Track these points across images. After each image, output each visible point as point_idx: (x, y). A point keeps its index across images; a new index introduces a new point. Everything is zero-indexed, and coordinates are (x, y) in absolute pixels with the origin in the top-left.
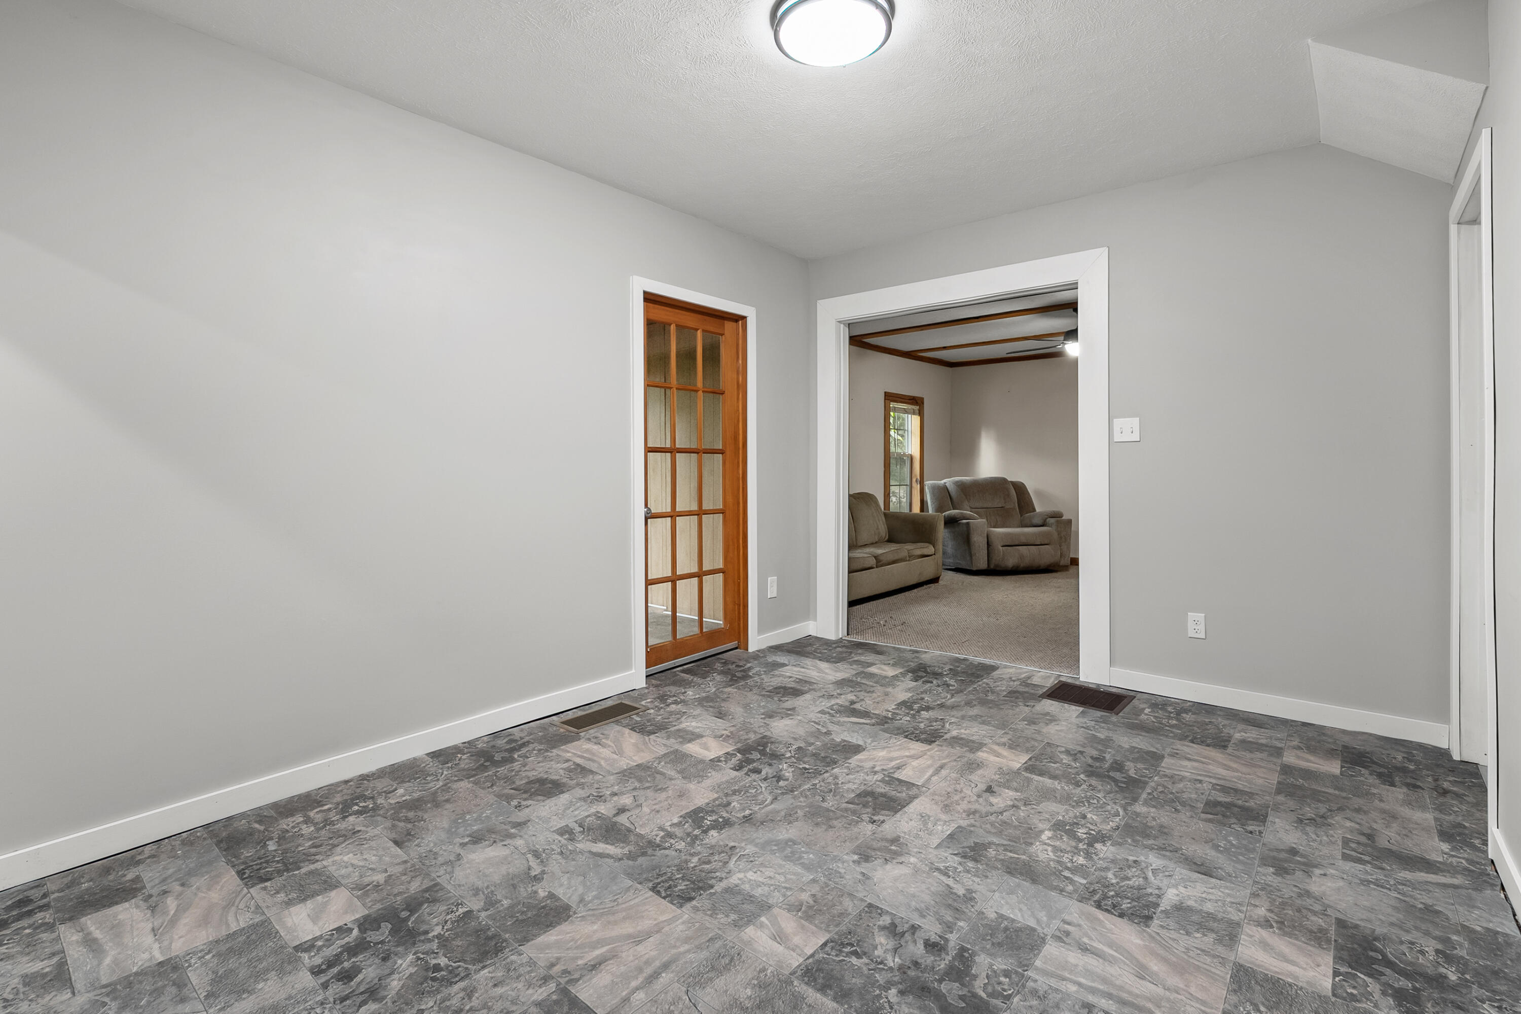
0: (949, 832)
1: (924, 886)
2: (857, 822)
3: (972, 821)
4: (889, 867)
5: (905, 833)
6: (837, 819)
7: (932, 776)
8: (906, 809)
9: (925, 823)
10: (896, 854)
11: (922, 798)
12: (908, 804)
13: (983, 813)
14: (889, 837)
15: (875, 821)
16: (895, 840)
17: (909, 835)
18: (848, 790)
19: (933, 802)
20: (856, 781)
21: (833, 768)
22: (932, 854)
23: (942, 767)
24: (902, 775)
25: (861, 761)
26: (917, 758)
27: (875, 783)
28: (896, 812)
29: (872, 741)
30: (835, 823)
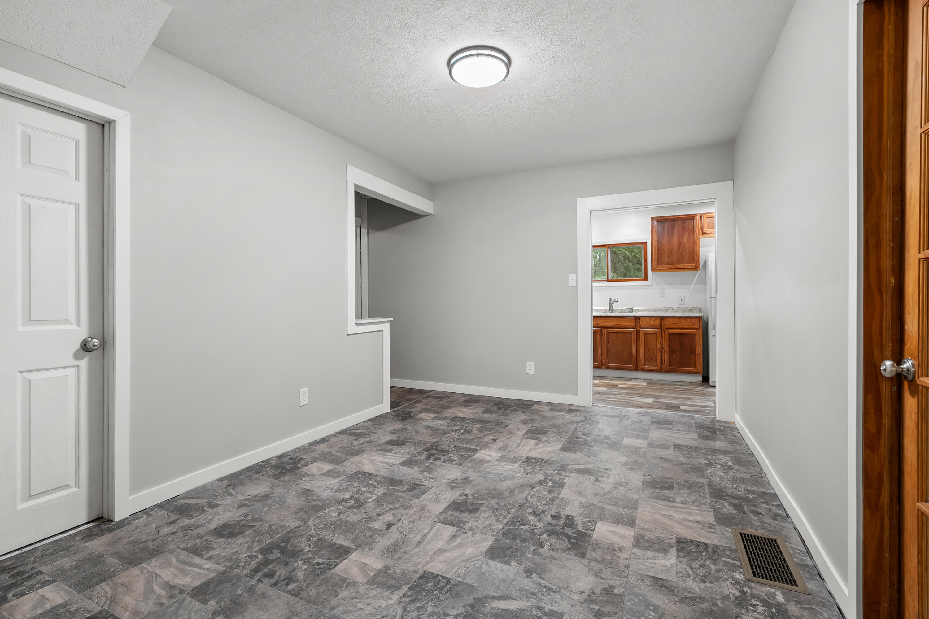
0: (425, 495)
1: (440, 473)
2: (474, 493)
3: (410, 502)
4: (455, 477)
5: (448, 492)
6: (486, 494)
7: (428, 533)
8: (448, 504)
9: (437, 498)
10: (452, 482)
11: (437, 513)
12: (447, 507)
13: (401, 508)
14: (456, 489)
15: (465, 495)
16: (452, 488)
17: (446, 491)
18: (485, 512)
19: (430, 511)
20: (482, 519)
21: (503, 528)
22: (435, 484)
23: (420, 543)
24: (450, 530)
25: (485, 540)
26: (439, 550)
27: (469, 520)
28: (453, 502)
29: (480, 567)
30: (486, 492)
